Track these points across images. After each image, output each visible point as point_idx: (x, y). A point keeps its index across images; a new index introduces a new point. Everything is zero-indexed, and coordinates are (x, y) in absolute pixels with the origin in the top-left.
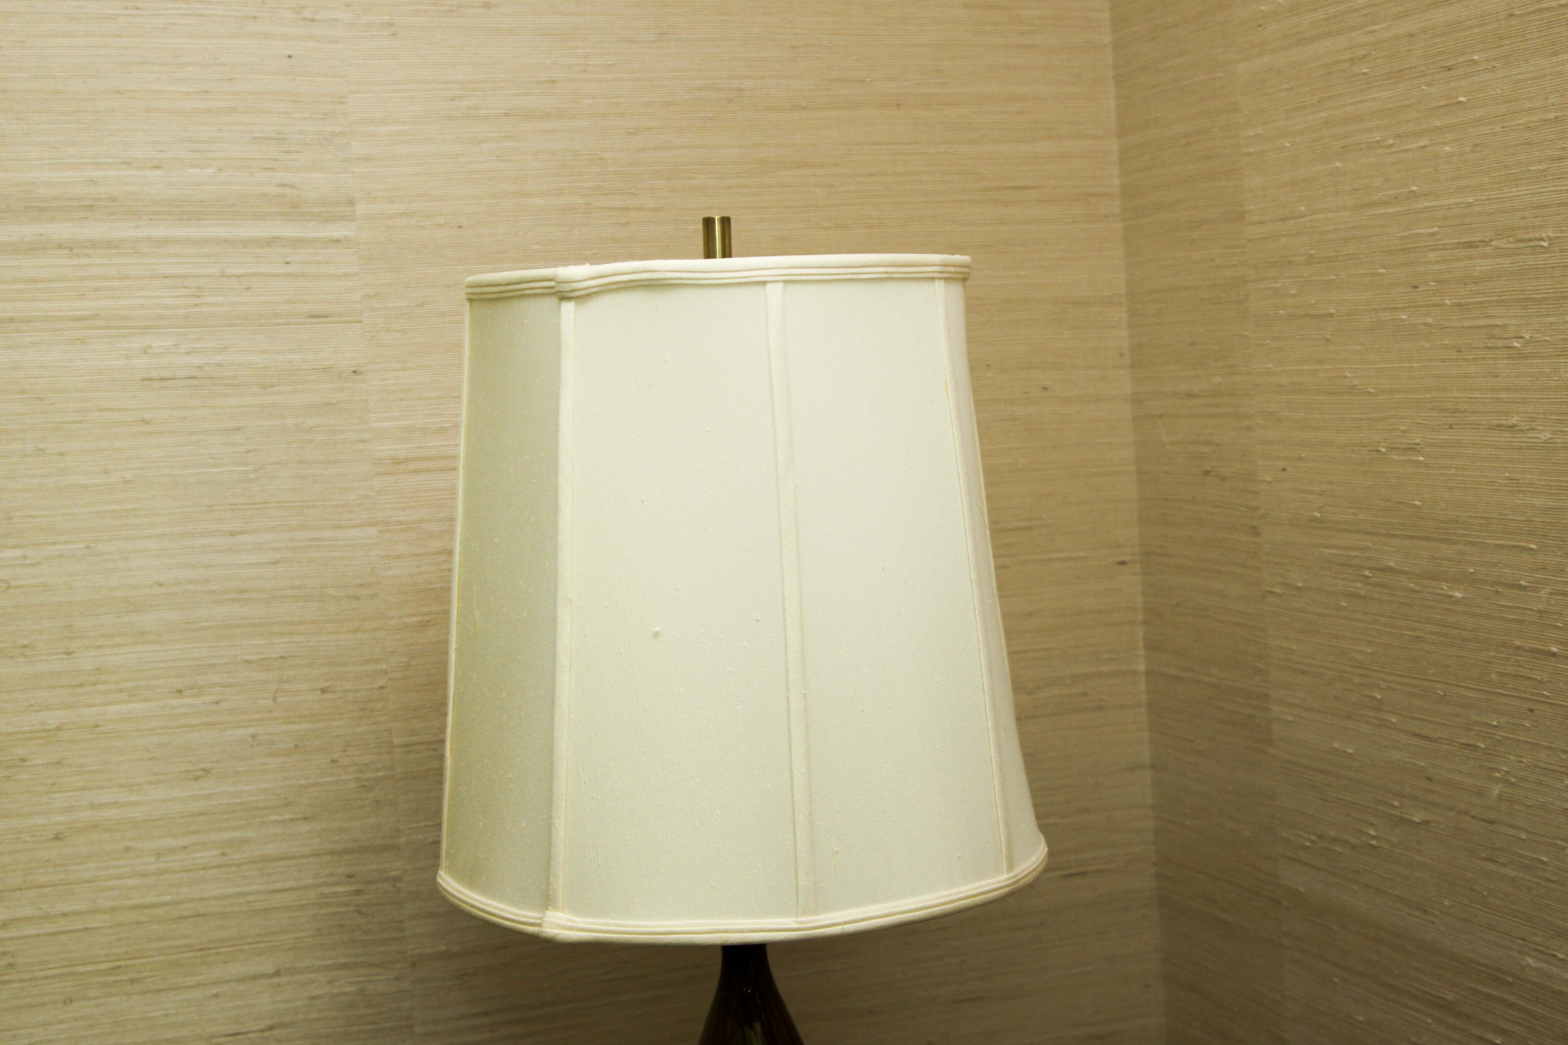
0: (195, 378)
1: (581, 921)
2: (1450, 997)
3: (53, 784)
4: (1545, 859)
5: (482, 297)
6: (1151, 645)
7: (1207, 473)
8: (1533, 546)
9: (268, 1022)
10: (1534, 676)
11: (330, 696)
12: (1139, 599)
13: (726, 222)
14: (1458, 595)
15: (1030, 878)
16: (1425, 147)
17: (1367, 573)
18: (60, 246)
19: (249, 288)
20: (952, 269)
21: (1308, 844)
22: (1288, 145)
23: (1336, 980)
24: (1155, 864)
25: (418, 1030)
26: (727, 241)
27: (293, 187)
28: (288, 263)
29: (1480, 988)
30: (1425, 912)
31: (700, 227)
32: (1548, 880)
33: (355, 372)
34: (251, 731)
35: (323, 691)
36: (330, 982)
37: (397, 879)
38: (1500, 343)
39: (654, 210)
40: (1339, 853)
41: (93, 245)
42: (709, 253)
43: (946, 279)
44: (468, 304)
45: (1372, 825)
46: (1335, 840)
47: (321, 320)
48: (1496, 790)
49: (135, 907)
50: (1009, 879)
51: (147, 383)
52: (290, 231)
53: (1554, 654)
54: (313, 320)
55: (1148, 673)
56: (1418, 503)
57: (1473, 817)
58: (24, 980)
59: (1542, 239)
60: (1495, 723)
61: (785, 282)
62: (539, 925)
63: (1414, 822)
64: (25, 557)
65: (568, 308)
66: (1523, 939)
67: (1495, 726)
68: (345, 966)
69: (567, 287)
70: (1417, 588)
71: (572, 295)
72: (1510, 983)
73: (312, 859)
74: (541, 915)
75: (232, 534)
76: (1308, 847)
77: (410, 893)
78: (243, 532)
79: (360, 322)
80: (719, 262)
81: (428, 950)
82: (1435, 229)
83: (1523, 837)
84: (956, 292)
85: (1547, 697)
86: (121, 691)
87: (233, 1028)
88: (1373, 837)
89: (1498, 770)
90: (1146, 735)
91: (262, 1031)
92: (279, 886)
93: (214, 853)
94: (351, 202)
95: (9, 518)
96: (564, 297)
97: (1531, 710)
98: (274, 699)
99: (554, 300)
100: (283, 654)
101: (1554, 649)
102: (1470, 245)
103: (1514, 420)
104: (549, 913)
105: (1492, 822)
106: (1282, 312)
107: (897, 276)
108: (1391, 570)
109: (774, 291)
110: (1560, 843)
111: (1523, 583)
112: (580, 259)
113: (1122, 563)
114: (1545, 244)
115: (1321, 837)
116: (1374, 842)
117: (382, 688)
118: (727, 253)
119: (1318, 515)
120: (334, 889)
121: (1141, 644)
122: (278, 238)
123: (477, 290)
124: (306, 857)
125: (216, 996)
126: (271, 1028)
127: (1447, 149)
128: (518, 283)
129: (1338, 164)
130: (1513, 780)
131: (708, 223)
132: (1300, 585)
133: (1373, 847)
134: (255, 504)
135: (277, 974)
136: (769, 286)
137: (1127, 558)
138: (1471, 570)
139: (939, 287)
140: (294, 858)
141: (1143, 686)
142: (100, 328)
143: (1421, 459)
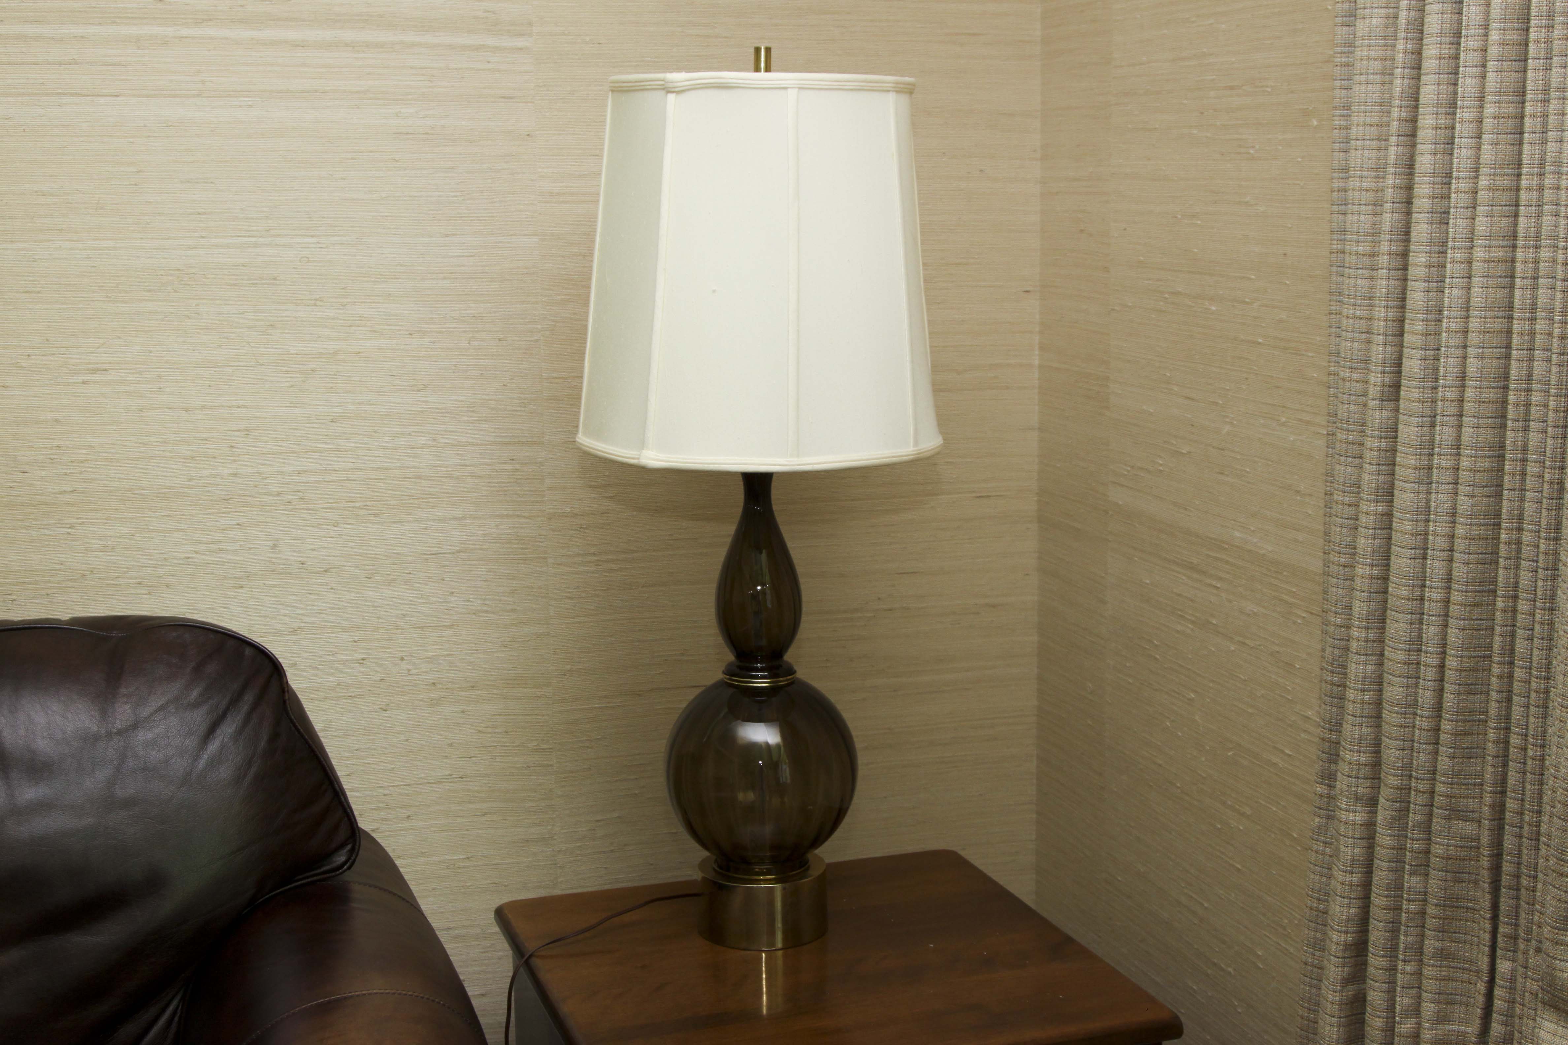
0: (428, 134)
1: (662, 456)
2: (1195, 561)
3: (332, 387)
4: (1248, 470)
5: (620, 89)
6: (1042, 348)
7: (1082, 231)
8: (1253, 277)
9: (458, 548)
10: (1249, 357)
11: (504, 343)
12: (1037, 317)
13: (768, 50)
14: (1213, 308)
15: (928, 454)
16: (1211, 24)
17: (1167, 296)
18: (347, 45)
19: (463, 78)
20: (902, 86)
21: (1126, 473)
22: (1139, 16)
23: (1136, 559)
24: (1037, 494)
25: (550, 561)
26: (768, 63)
27: (493, 12)
28: (488, 62)
29: (1211, 553)
30: (1186, 509)
31: (752, 51)
32: (1249, 483)
33: (528, 135)
34: (454, 362)
35: (500, 340)
36: (497, 526)
37: (541, 464)
38: (1243, 150)
39: (726, 37)
40: (1143, 476)
41: (368, 45)
42: (757, 69)
43: (897, 92)
44: (610, 93)
45: (1160, 457)
46: (1141, 469)
47: (508, 100)
48: (1227, 428)
49: (378, 469)
50: (913, 451)
51: (397, 135)
52: (491, 41)
53: (1259, 344)
54: (503, 100)
55: (1041, 367)
56: (1196, 250)
57: (1213, 447)
58: (310, 509)
59: (1267, 87)
60: (1228, 388)
61: (800, 88)
62: (638, 459)
63: (1182, 453)
64: (319, 243)
65: (671, 97)
66: (1235, 521)
67: (1228, 390)
68: (507, 516)
69: (671, 85)
70: (1193, 305)
71: (673, 90)
72: (1227, 549)
73: (488, 447)
74: (639, 453)
75: (447, 235)
76: (1126, 475)
77: (550, 473)
78: (454, 235)
79: (533, 103)
80: (762, 75)
81: (559, 511)
82: (1214, 77)
83: (1239, 457)
84: (904, 99)
85: (1255, 370)
86: (375, 331)
87: (435, 550)
88: (1161, 465)
89: (1227, 417)
90: (1037, 408)
91: (454, 553)
92: (467, 462)
93: (428, 438)
94: (530, 24)
95: (310, 218)
96: (669, 91)
97: (1247, 379)
98: (469, 343)
99: (663, 92)
100: (475, 315)
101: (1260, 340)
102: (1232, 88)
103: (1248, 199)
104: (644, 451)
105: (1223, 450)
106: (1130, 126)
107: (865, 88)
108: (1179, 293)
109: (792, 93)
110: (1256, 459)
111: (1247, 300)
112: (679, 69)
113: (1028, 292)
114: (1269, 90)
115: (1132, 467)
116: (1161, 468)
117: (537, 340)
118: (768, 69)
119: (1142, 258)
120: (501, 467)
121: (1037, 347)
122: (484, 45)
123: (617, 85)
124: (486, 445)
125: (426, 528)
126: (458, 552)
127: (1223, 26)
128: (636, 82)
129: (1166, 31)
130: (1235, 422)
131: (757, 50)
132: (1130, 304)
133: (1161, 471)
134: (462, 217)
135: (463, 518)
136: (789, 90)
137: (1031, 289)
138: (1221, 292)
139: (891, 97)
140: (477, 445)
141: (1036, 376)
142: (370, 99)
143: (1199, 222)
